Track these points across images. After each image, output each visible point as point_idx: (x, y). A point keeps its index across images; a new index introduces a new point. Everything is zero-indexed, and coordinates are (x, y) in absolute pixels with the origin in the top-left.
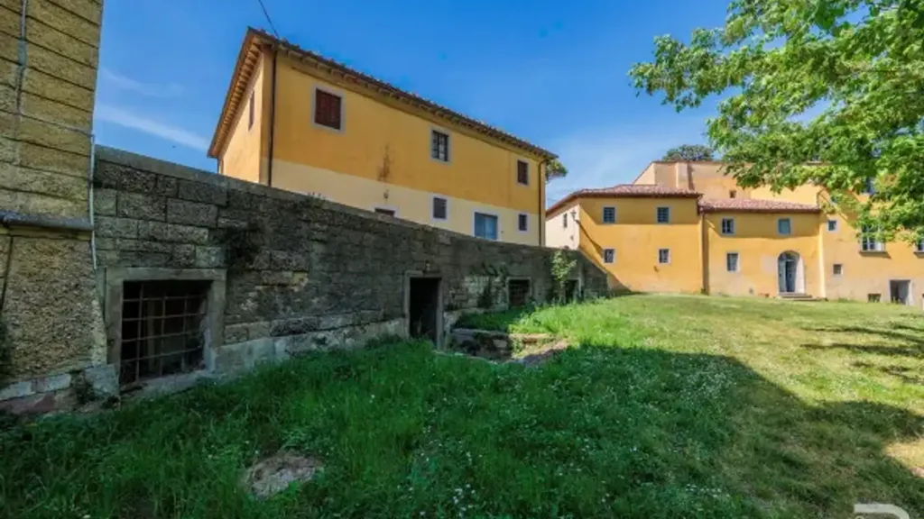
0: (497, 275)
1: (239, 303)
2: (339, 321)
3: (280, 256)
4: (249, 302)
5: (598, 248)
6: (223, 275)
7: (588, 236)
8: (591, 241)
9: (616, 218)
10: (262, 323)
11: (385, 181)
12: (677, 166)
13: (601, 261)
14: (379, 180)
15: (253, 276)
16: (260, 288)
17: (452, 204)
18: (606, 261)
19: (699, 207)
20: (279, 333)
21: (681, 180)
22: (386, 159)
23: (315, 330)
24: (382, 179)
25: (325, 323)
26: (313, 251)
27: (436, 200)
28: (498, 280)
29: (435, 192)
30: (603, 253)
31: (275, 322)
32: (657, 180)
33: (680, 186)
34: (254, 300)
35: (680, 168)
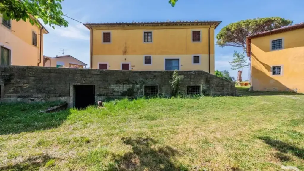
0: (137, 84)
1: (9, 90)
2: (40, 96)
3: (18, 80)
4: (11, 90)
5: (267, 67)
6: (3, 85)
7: (258, 60)
8: (261, 62)
9: (283, 46)
10: (15, 95)
11: (125, 54)
13: (270, 74)
14: (123, 55)
15: (12, 85)
16: (14, 87)
17: (153, 58)
18: (274, 73)
20: (19, 97)
22: (126, 47)
23: (31, 97)
24: (124, 54)
25: (34, 96)
26: (30, 79)
27: (146, 57)
28: (138, 86)
29: (144, 54)
30: (272, 69)
31: (18, 95)
34: (13, 90)
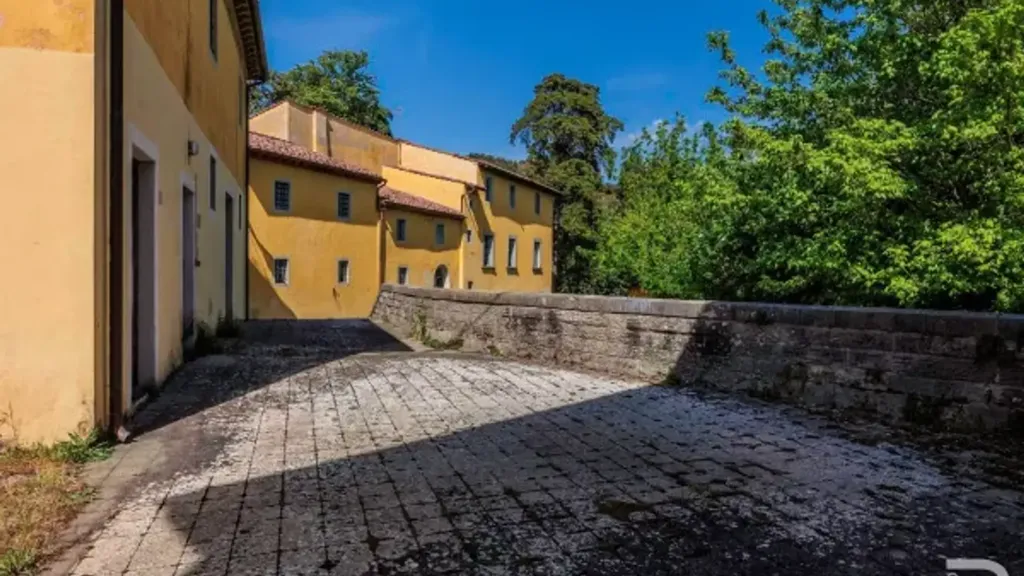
5: (267, 256)
7: (253, 233)
8: (258, 242)
9: (291, 203)
12: (315, 114)
18: (278, 279)
19: (379, 199)
21: (320, 141)
22: (188, 37)
24: (186, 97)
30: (273, 266)
32: (291, 133)
33: (315, 151)
35: (318, 120)
